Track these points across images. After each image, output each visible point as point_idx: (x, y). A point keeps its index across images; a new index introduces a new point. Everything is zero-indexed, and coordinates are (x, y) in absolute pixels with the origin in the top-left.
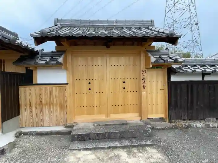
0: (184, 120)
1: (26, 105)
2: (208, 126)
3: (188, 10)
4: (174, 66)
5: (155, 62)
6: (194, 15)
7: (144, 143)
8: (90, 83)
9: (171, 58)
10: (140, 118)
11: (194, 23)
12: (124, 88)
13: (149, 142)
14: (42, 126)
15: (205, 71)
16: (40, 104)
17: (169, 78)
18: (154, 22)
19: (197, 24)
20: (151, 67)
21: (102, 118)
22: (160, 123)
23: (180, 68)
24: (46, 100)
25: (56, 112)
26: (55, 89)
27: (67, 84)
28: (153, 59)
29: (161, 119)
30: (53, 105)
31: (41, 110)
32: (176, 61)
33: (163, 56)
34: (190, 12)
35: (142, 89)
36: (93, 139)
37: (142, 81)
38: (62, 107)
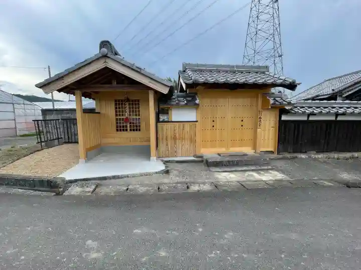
0: (290, 153)
1: (162, 139)
2: (310, 157)
3: (272, 39)
4: (287, 108)
5: (273, 104)
6: (278, 46)
7: (266, 168)
8: (213, 121)
9: (284, 101)
10: (254, 151)
11: (277, 55)
12: (242, 126)
13: (270, 167)
14: (176, 156)
15: (313, 112)
16: (174, 138)
17: (280, 117)
18: (269, 67)
19: (280, 56)
20: (270, 108)
21: (223, 150)
22: (270, 155)
23: (291, 109)
24: (179, 135)
25: (187, 145)
26: (187, 126)
27: (197, 121)
28: (272, 102)
29: (272, 152)
30: (185, 139)
31: (175, 143)
32: (289, 103)
33: (277, 99)
34: (274, 42)
35: (258, 127)
36: (225, 165)
37: (259, 120)
38: (193, 141)
